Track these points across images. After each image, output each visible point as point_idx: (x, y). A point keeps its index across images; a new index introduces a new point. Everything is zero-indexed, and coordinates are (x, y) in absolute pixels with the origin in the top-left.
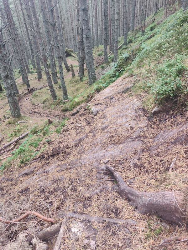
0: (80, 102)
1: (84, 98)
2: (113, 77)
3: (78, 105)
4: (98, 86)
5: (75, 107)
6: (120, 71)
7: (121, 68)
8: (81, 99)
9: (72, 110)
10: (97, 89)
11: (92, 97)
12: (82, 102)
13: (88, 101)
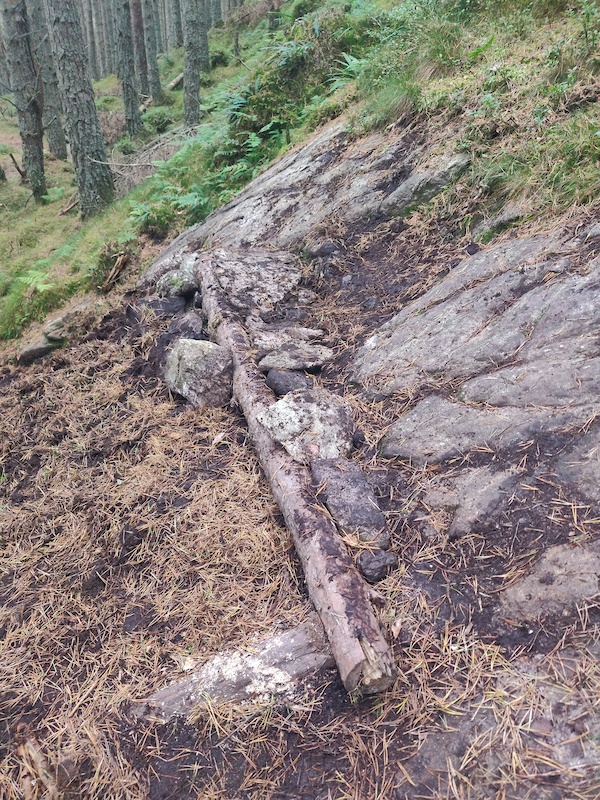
0: (60, 290)
1: (76, 270)
2: (232, 160)
3: (49, 309)
5: (31, 318)
6: (268, 127)
7: (270, 113)
8: (60, 278)
9: (20, 336)
10: (147, 223)
11: (125, 264)
12: (72, 290)
13: (106, 283)
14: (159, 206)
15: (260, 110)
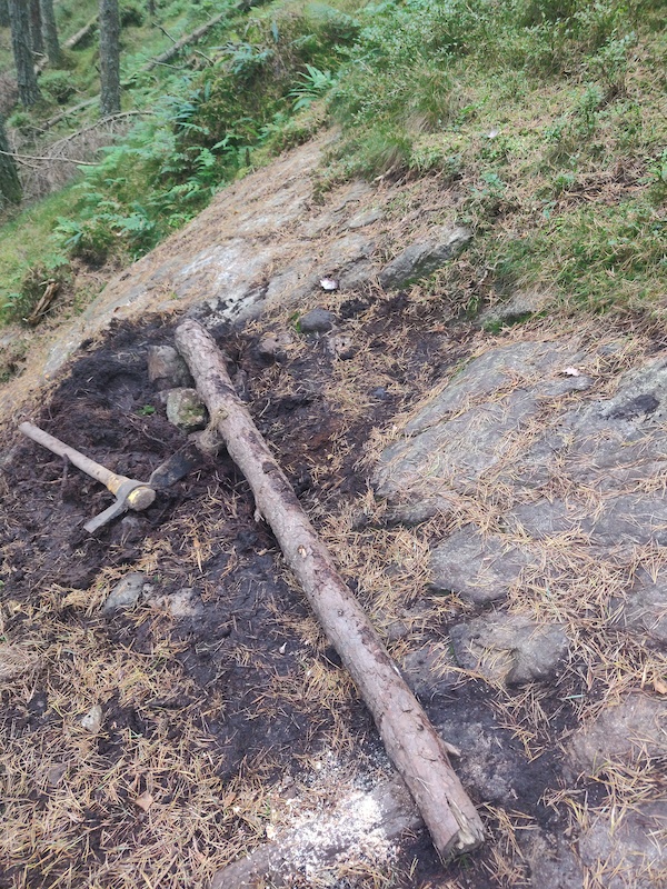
2: (180, 178)
4: (85, 228)
6: (224, 142)
10: (81, 245)
11: (55, 294)
13: (33, 315)
14: (92, 224)
15: (212, 122)
